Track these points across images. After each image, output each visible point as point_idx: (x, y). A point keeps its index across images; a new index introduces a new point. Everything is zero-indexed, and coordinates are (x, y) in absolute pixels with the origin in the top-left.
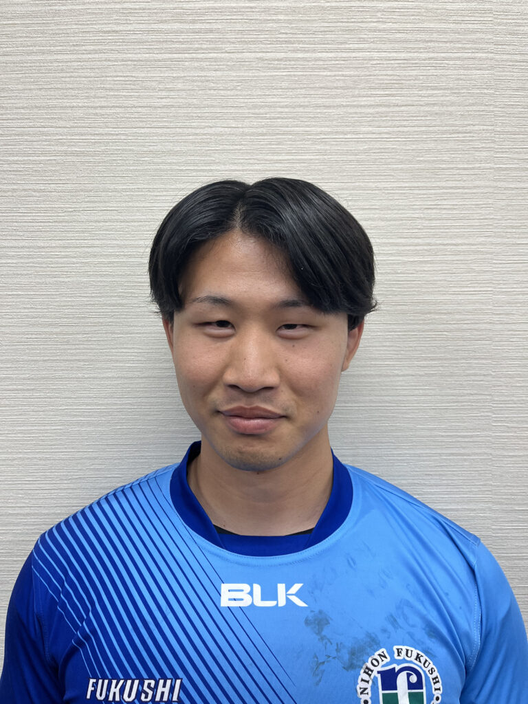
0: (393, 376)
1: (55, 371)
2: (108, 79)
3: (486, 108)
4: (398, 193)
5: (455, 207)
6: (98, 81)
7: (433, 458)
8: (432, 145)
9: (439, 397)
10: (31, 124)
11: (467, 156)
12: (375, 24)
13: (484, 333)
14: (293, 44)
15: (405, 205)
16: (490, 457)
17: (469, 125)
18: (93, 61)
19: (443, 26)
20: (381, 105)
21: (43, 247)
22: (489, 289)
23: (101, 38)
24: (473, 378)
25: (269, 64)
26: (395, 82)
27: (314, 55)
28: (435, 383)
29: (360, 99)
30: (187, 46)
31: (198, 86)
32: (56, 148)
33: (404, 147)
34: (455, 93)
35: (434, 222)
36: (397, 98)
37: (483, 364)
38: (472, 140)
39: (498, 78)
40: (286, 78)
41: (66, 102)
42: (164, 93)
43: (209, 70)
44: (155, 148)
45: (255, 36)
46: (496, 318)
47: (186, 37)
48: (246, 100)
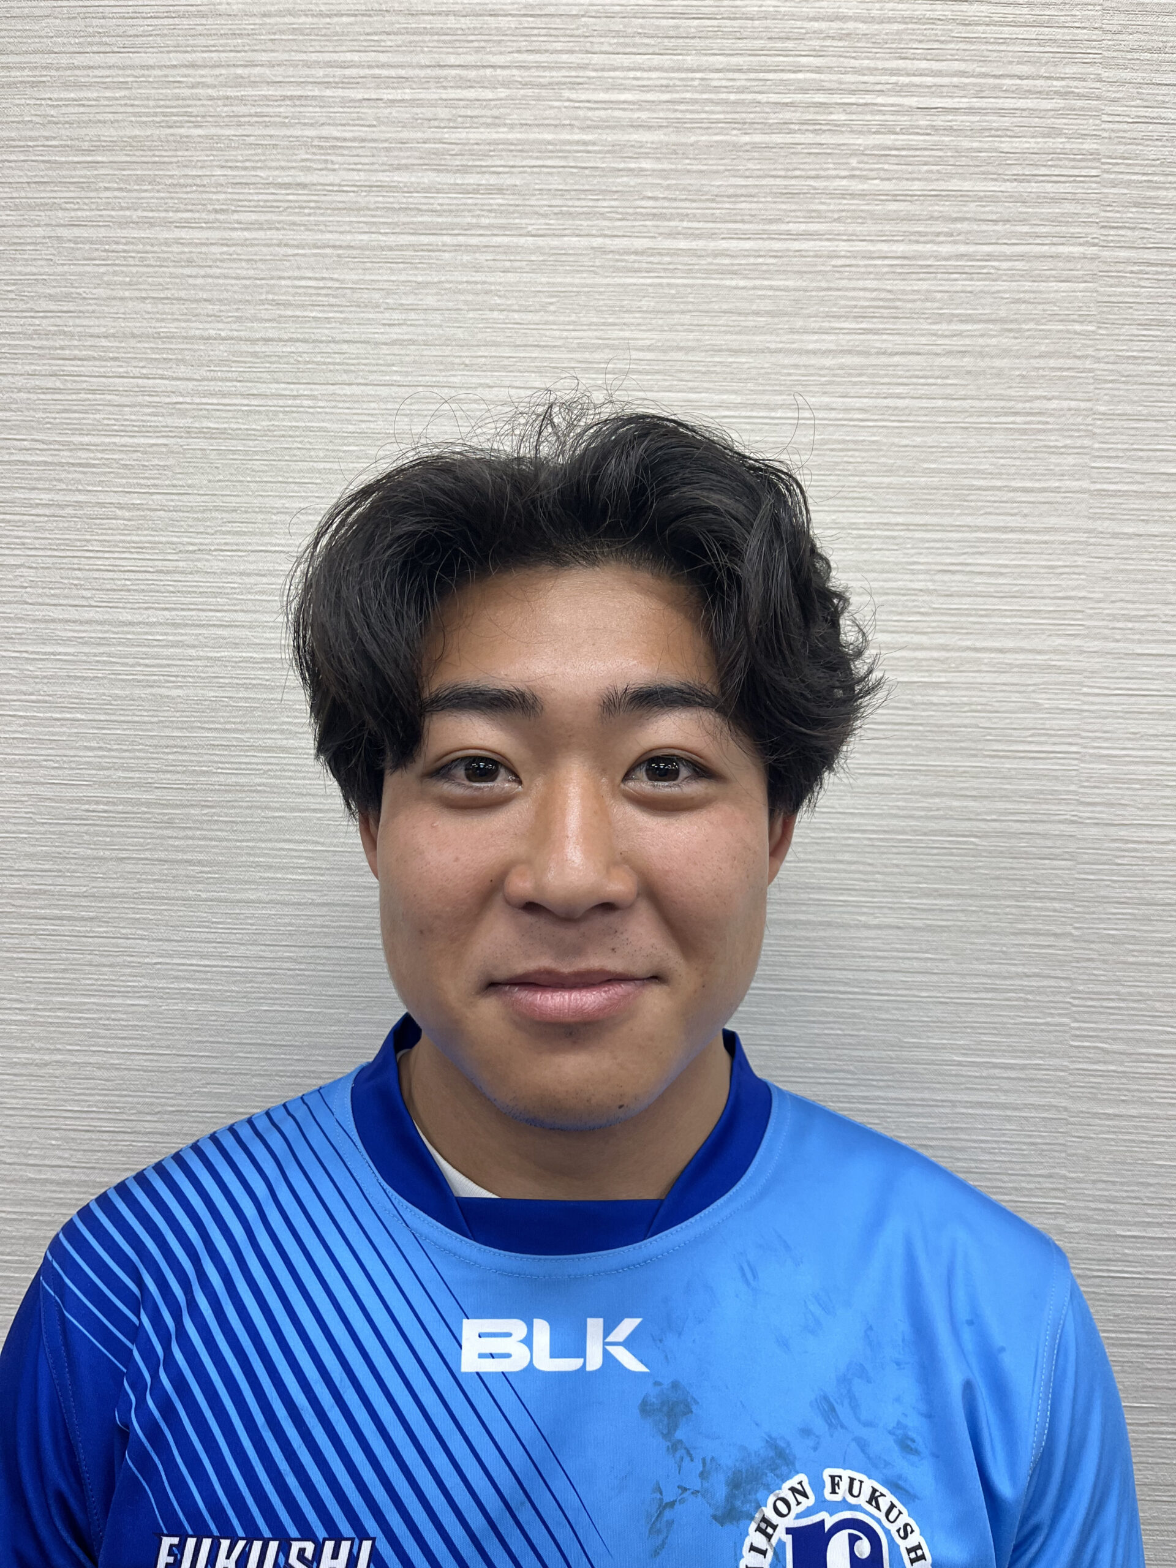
0: (857, 926)
1: (139, 881)
2: (283, 282)
3: (1078, 363)
4: (879, 537)
5: (1003, 570)
6: (261, 286)
7: (937, 1110)
8: (957, 438)
9: (955, 979)
10: (121, 370)
11: (1031, 463)
12: (844, 182)
13: (1059, 843)
14: (669, 220)
15: (897, 564)
16: (1064, 1115)
17: (1038, 398)
18: (252, 245)
19: (991, 186)
20: (849, 352)
21: (131, 624)
22: (1074, 749)
23: (271, 197)
24: (1031, 940)
25: (617, 261)
26: (881, 303)
27: (712, 245)
28: (948, 948)
29: (805, 337)
30: (450, 220)
31: (466, 302)
32: (169, 421)
33: (896, 440)
34: (1011, 330)
35: (956, 600)
36: (885, 337)
37: (1055, 910)
38: (1044, 431)
39: (1106, 299)
40: (651, 290)
41: (196, 329)
42: (396, 315)
43: (492, 270)
44: (372, 426)
45: (590, 204)
46: (1085, 813)
47: (447, 201)
48: (565, 334)
